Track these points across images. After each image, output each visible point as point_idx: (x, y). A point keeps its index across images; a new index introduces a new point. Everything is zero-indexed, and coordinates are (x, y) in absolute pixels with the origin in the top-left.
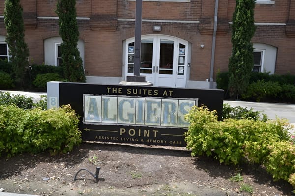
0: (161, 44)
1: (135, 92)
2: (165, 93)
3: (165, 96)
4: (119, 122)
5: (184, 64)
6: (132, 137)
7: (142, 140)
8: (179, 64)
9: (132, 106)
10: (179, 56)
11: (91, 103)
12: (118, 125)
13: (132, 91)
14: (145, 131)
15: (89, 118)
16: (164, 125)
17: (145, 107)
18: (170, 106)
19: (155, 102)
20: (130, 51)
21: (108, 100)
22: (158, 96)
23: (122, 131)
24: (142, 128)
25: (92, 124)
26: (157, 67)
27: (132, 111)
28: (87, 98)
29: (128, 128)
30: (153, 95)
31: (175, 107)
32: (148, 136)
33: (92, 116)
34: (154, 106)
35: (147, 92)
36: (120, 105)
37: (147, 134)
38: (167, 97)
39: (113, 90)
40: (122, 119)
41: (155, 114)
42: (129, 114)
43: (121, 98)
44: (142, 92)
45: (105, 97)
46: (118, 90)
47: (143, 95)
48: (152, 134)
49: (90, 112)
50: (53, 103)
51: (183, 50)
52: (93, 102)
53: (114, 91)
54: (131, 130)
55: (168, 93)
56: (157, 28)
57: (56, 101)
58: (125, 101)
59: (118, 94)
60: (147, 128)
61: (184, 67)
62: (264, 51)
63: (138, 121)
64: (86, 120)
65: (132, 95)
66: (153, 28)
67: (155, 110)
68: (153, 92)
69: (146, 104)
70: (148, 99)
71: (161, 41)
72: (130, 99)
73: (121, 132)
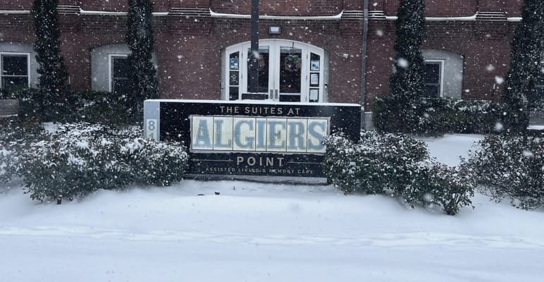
0: (281, 54)
1: (255, 111)
2: (291, 111)
3: (291, 115)
4: (236, 148)
5: (318, 85)
6: (251, 167)
7: (264, 171)
8: (311, 85)
9: (251, 128)
10: (311, 73)
11: (200, 125)
12: (234, 152)
13: (251, 110)
14: (268, 159)
15: (198, 145)
16: (291, 151)
17: (267, 128)
18: (297, 127)
19: (279, 123)
20: (232, 67)
21: (222, 121)
22: (282, 115)
23: (240, 160)
24: (264, 156)
25: (202, 152)
26: (276, 91)
27: (252, 134)
28: (196, 120)
29: (246, 155)
30: (276, 114)
31: (303, 127)
32: (272, 164)
33: (202, 142)
34: (278, 128)
35: (269, 110)
36: (236, 128)
37: (270, 162)
38: (294, 115)
39: (228, 109)
40: (239, 144)
41: (279, 137)
42: (248, 139)
43: (238, 119)
44: (263, 110)
45: (217, 118)
46: (233, 109)
47: (264, 115)
48: (276, 162)
49: (199, 137)
50: (152, 127)
51: (316, 63)
52: (203, 124)
53: (229, 111)
54: (249, 159)
55: (295, 111)
56: (275, 30)
57: (155, 125)
58: (242, 122)
59: (233, 114)
60: (270, 155)
61: (318, 89)
62: (443, 61)
63: (259, 147)
64: (193, 148)
65: (250, 114)
66: (268, 29)
67: (279, 133)
68: (276, 111)
69: (268, 126)
70: (270, 119)
71: (281, 50)
72: (248, 119)
73: (238, 161)
